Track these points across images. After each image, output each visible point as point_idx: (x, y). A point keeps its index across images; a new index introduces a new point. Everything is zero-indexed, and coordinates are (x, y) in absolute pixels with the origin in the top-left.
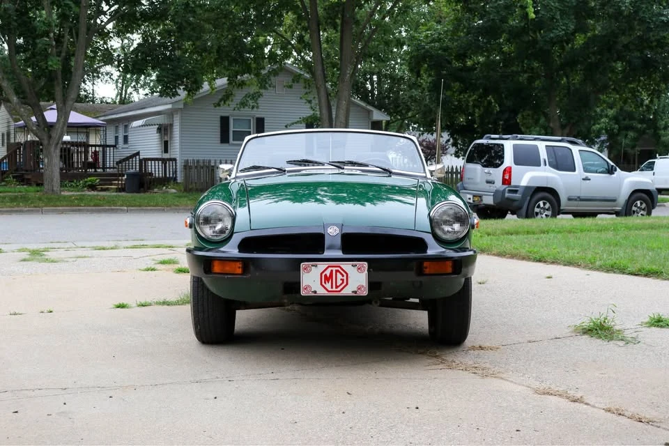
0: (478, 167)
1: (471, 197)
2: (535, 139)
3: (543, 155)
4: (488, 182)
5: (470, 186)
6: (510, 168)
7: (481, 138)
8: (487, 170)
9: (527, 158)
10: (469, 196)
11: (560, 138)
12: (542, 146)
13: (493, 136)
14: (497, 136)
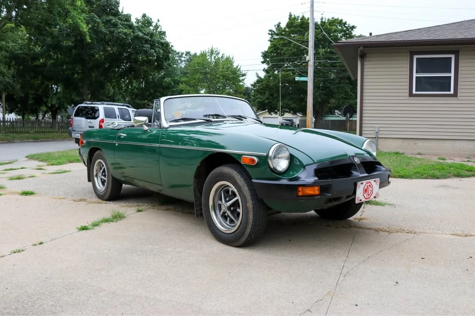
0: (83, 119)
1: (79, 135)
2: (112, 104)
3: (117, 113)
4: (90, 127)
5: (77, 129)
6: (103, 120)
7: (82, 103)
8: (89, 120)
9: (110, 114)
10: (78, 135)
11: (122, 104)
12: (116, 108)
13: (88, 102)
14: (90, 102)
